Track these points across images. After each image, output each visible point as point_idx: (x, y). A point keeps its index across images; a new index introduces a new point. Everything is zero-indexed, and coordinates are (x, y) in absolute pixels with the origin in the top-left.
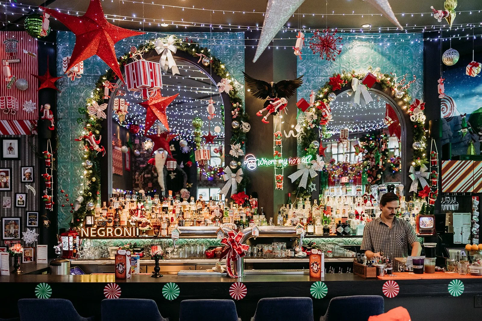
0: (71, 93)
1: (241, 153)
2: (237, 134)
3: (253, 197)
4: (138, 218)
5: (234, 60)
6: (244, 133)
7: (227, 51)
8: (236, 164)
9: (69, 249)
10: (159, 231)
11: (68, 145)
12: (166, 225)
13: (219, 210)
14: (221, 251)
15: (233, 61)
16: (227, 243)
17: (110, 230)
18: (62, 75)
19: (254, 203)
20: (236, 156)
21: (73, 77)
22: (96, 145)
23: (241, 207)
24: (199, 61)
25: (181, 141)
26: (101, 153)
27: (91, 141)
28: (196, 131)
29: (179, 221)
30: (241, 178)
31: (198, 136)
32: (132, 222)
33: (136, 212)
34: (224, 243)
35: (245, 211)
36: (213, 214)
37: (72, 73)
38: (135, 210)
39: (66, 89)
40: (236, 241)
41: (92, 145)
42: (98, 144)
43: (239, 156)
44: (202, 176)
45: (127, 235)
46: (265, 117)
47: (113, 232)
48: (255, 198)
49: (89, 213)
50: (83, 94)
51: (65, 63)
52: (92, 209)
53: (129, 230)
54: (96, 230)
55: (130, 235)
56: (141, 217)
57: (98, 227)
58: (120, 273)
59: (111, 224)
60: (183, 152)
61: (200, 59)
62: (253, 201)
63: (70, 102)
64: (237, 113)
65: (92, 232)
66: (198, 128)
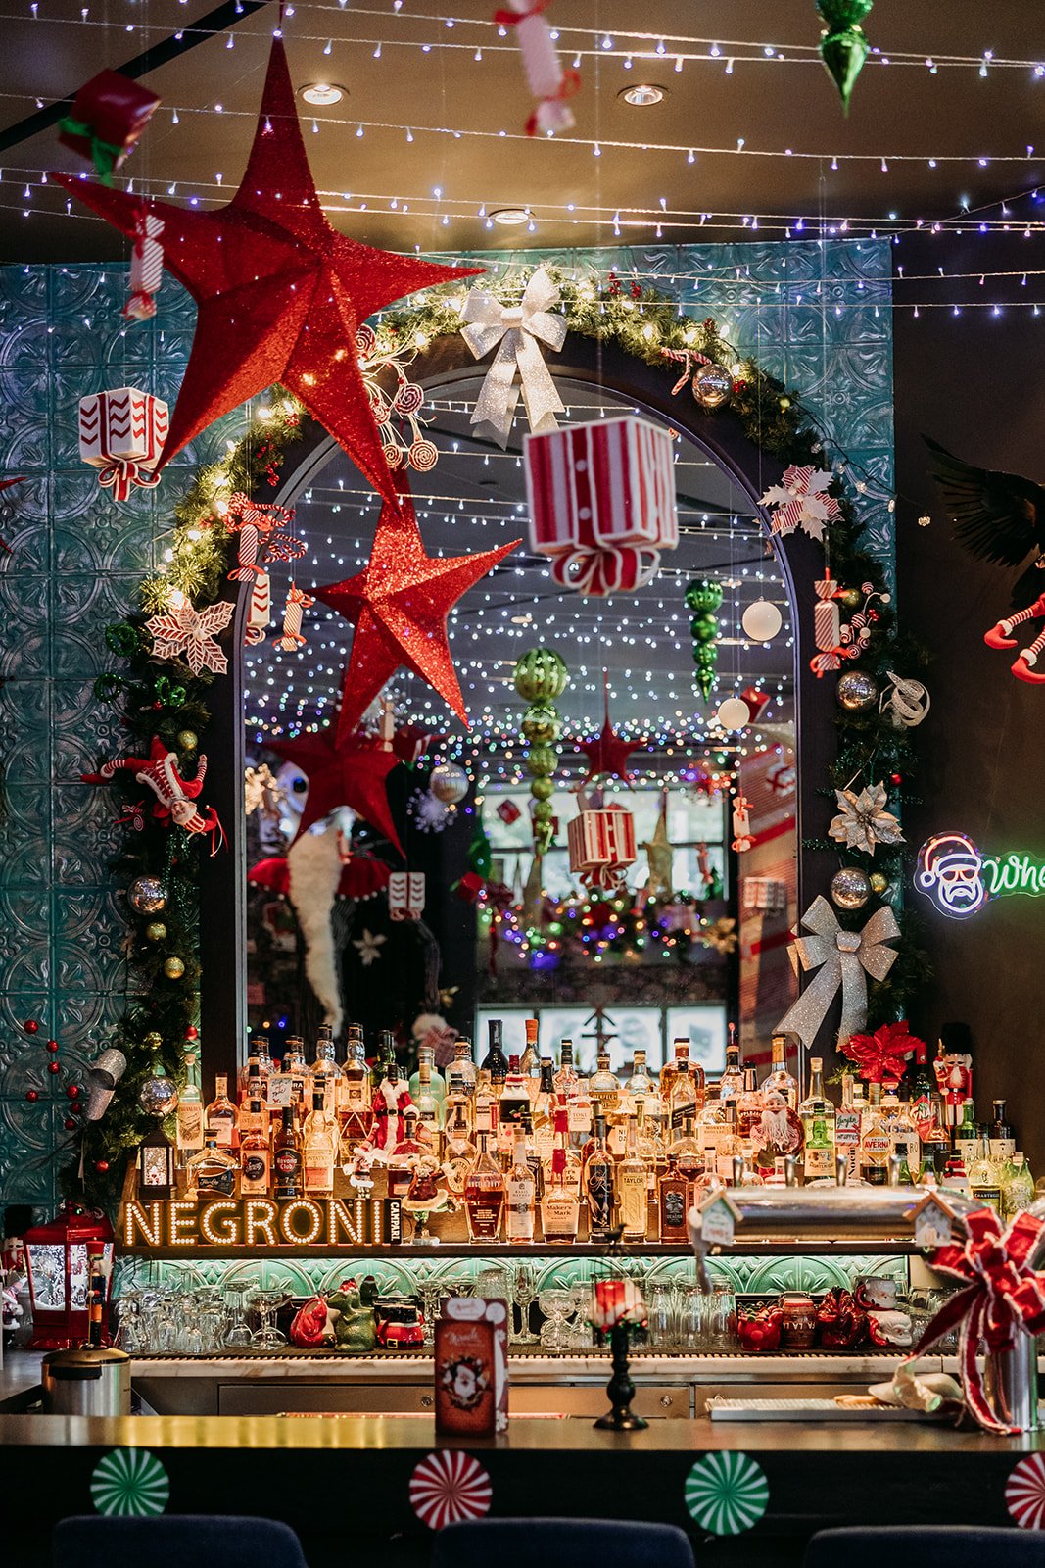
0: (56, 557)
1: (889, 830)
2: (866, 736)
3: (949, 1051)
4: (385, 1157)
5: (839, 372)
6: (897, 733)
7: (806, 333)
8: (862, 888)
9: (68, 1306)
10: (495, 1219)
11: (40, 802)
12: (530, 1187)
13: (784, 1115)
14: (813, 1317)
15: (833, 379)
16: (964, 1266)
17: (260, 1214)
18: (13, 471)
19: (956, 1078)
20: (860, 846)
21: (123, 485)
22: (184, 803)
23: (891, 1101)
24: (681, 382)
25: (438, 770)
26: (201, 843)
27: (162, 784)
28: (530, 718)
29: (592, 1169)
30: (890, 956)
31: (541, 745)
32: (359, 1174)
33: (376, 1125)
34: (949, 1264)
35: (911, 1118)
36: (753, 1131)
37: (122, 465)
38: (367, 1117)
39: (33, 536)
40: (1010, 1257)
41: (167, 802)
42: (195, 795)
43: (880, 847)
44: (502, 946)
45: (343, 1236)
46: (1027, 653)
47: (277, 1224)
48: (962, 1052)
49: (153, 1131)
50: (109, 559)
51: (89, 421)
52: (166, 1109)
53: (352, 1211)
54: (197, 1213)
55: (358, 1237)
56: (399, 1151)
57: (203, 1202)
58: (459, 1406)
59: (262, 1185)
60: (421, 824)
61: (685, 377)
62: (951, 1069)
63: (53, 597)
64: (865, 633)
65: (175, 1223)
66: (540, 702)
